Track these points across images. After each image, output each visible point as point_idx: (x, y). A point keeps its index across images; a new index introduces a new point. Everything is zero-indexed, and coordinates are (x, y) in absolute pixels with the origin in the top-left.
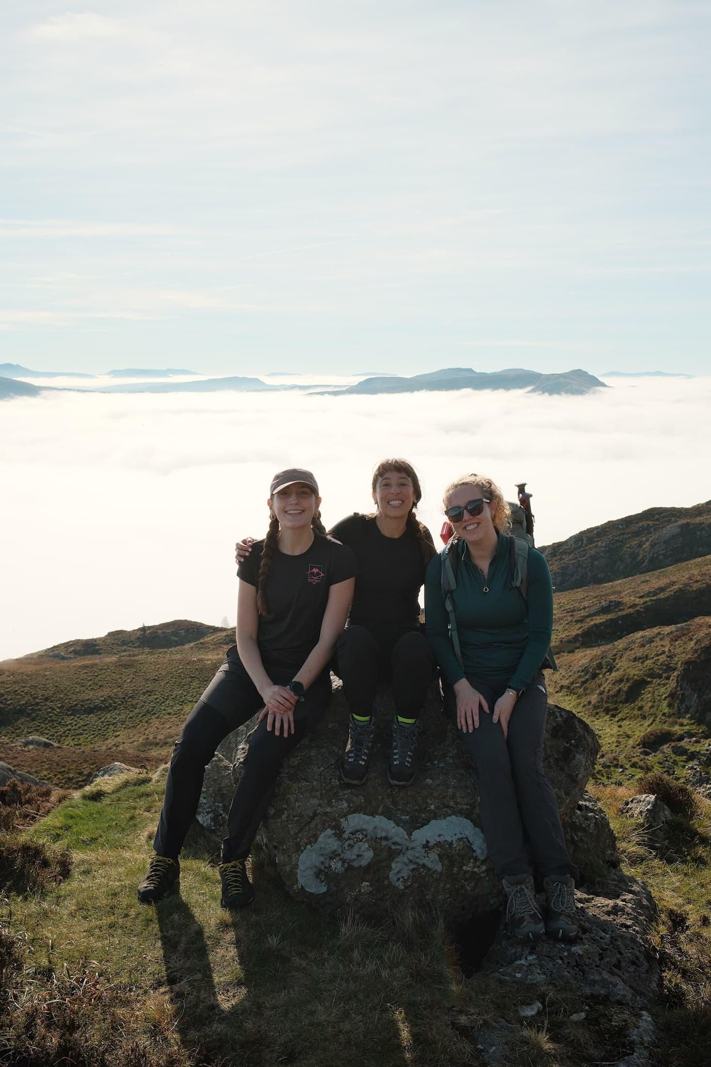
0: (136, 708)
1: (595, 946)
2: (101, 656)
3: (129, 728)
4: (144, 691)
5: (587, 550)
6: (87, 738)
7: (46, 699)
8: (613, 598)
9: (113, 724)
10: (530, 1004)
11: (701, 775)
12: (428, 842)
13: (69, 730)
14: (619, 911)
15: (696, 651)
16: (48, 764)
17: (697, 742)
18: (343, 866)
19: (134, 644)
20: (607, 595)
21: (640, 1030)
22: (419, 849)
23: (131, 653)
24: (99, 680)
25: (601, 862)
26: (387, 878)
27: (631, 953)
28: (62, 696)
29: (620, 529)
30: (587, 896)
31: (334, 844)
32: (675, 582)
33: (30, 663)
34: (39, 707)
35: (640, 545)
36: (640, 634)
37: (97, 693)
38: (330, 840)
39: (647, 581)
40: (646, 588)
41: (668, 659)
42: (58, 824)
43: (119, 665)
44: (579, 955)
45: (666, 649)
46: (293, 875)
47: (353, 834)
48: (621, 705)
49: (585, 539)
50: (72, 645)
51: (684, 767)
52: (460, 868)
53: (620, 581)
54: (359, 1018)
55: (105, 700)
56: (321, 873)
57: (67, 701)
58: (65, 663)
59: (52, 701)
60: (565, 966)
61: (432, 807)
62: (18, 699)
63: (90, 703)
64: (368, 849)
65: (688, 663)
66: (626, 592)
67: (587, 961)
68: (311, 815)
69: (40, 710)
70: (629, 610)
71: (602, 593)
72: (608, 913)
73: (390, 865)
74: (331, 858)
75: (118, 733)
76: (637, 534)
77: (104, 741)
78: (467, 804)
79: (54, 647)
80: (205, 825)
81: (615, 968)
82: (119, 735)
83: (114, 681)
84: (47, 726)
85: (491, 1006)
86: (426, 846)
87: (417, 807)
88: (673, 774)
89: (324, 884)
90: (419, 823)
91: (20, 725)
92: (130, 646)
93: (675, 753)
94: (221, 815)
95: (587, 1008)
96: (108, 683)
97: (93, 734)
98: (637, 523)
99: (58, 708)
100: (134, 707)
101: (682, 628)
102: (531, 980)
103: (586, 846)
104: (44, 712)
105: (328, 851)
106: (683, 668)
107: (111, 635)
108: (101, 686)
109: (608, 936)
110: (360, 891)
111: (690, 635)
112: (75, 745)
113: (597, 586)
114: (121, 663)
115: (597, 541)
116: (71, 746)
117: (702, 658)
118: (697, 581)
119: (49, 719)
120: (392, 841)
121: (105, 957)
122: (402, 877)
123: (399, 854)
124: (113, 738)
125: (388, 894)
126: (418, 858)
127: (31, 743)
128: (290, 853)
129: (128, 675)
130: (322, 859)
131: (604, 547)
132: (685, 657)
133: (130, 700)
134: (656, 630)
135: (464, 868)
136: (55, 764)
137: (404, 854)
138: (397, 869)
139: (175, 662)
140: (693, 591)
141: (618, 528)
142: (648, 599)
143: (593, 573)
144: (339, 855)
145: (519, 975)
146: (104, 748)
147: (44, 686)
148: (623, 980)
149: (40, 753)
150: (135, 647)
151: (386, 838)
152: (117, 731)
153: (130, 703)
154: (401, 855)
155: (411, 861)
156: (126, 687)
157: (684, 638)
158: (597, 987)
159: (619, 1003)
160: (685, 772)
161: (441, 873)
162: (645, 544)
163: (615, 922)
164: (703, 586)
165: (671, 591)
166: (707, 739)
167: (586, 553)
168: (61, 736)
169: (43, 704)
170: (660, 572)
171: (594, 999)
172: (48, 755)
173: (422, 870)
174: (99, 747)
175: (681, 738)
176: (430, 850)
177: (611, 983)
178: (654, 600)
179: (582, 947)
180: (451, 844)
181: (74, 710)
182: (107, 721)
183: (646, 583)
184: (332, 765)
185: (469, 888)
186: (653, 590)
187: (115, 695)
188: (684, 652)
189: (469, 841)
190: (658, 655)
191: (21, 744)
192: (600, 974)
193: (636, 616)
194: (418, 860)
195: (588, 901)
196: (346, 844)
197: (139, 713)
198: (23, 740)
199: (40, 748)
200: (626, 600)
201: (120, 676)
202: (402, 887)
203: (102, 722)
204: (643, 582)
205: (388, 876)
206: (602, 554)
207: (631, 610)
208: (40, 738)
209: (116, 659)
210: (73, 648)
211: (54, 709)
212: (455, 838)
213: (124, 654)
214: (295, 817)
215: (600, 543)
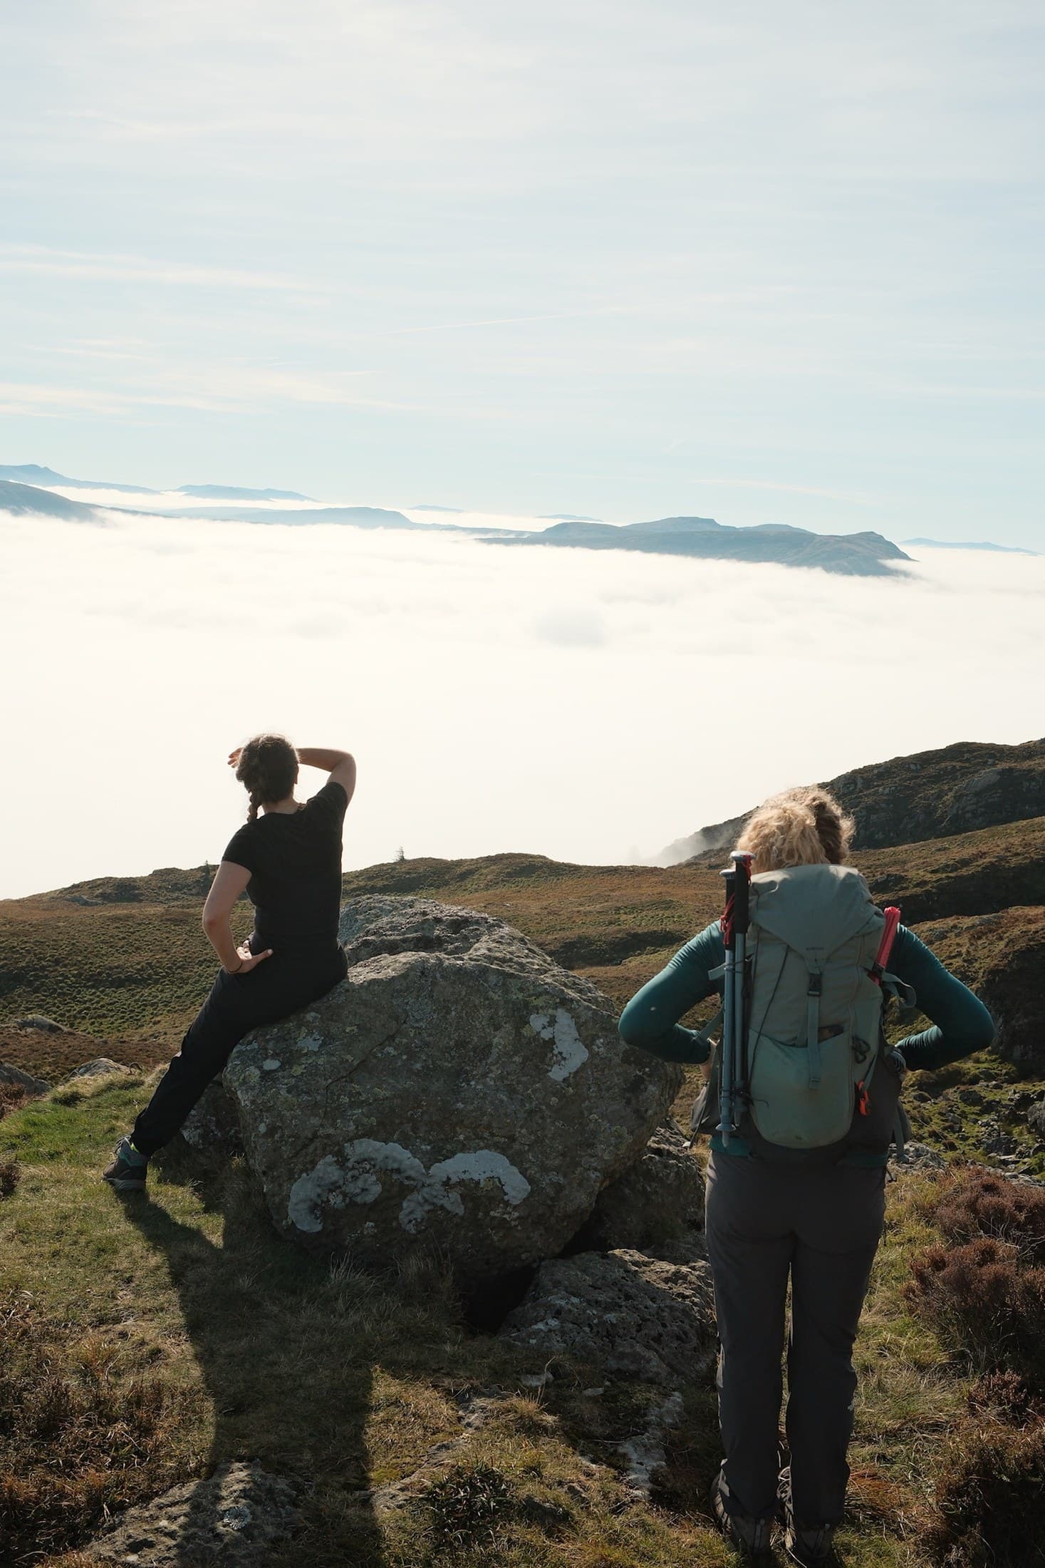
0: (187, 984)
1: (635, 1315)
2: (143, 904)
3: (175, 1012)
4: (201, 959)
5: (861, 797)
6: (112, 1023)
7: (57, 962)
8: (893, 870)
9: (152, 1005)
10: (538, 1374)
11: (999, 1135)
12: (449, 1179)
13: (88, 1008)
14: (681, 1279)
15: (1005, 956)
16: (53, 1057)
17: (997, 1087)
18: (344, 1200)
19: (190, 890)
20: (886, 865)
21: (663, 1410)
22: (438, 1186)
23: (185, 903)
24: (136, 940)
25: (680, 1221)
26: (396, 1218)
27: (678, 1326)
28: (80, 959)
29: (913, 771)
30: (646, 1259)
31: (334, 1174)
32: (985, 853)
33: (37, 908)
34: (46, 973)
35: (939, 795)
36: (929, 925)
37: (132, 958)
38: (329, 1169)
39: (945, 849)
40: (943, 859)
41: (966, 964)
42: (15, 1132)
43: (168, 920)
44: (612, 1323)
45: (964, 950)
46: (282, 1208)
47: (358, 1163)
48: (891, 1027)
49: (860, 781)
50: (99, 885)
51: (976, 1121)
52: (487, 1214)
53: (906, 847)
54: (327, 1373)
55: (142, 969)
56: (318, 1208)
57: (86, 967)
58: (88, 911)
59: (65, 966)
60: (591, 1335)
61: (462, 1137)
62: (16, 958)
63: (120, 973)
64: (375, 1183)
65: (993, 972)
66: (913, 863)
67: (621, 1331)
68: (310, 1136)
69: (46, 977)
70: (915, 889)
71: (878, 863)
72: (666, 1280)
73: (401, 1203)
74: (331, 1191)
75: (158, 1019)
76: (936, 779)
77: (137, 1029)
78: (505, 1137)
79: (74, 886)
80: (191, 1142)
81: (655, 1342)
82: (159, 1022)
83: (157, 943)
84: (56, 1001)
85: (487, 1370)
86: (447, 1183)
87: (442, 1136)
88: (958, 1132)
89: (319, 1221)
90: (442, 1155)
91: (16, 998)
92: (185, 893)
93: (964, 1101)
94: (212, 1132)
95: (607, 1383)
96: (148, 945)
97: (123, 1018)
98: (937, 763)
99: (74, 976)
100: (185, 981)
101: (989, 920)
102: (547, 1347)
103: (660, 1200)
104: (52, 980)
105: (327, 1182)
106: (984, 979)
107: (158, 874)
108: (137, 948)
109: (655, 1306)
110: (362, 1232)
111: (1000, 932)
112: (94, 1031)
113: (872, 851)
114: (168, 917)
115: (876, 786)
116: (89, 1033)
117: (1014, 966)
118: (1017, 854)
119: (59, 991)
120: (406, 1174)
121: (41, 1288)
122: (415, 1219)
123: (413, 1191)
124: (151, 1025)
125: (395, 1239)
126: (436, 1197)
127: (31, 1024)
128: (281, 1181)
129: (179, 935)
130: (319, 1190)
131: (887, 794)
132: (990, 963)
133: (179, 971)
134: (950, 921)
135: (492, 1213)
136: (63, 1057)
137: (418, 1191)
138: (409, 1210)
139: (248, 920)
140: (1009, 868)
141: (909, 769)
142: (944, 876)
143: (868, 833)
144: (340, 1187)
145: (533, 1341)
146: (137, 1038)
147: (54, 943)
148: (660, 1356)
149: (42, 1039)
150: (191, 895)
151: (398, 1171)
152: (156, 1015)
153: (179, 976)
154: (416, 1192)
155: (426, 1201)
156: (175, 953)
157: (990, 935)
158: (626, 1361)
159: (651, 1381)
160: (976, 1129)
161: (462, 1218)
162: (946, 795)
163: (671, 1291)
164: (1025, 861)
165: (979, 866)
166: (1012, 1084)
167: (860, 802)
168: (75, 1017)
169: (51, 969)
170: (965, 837)
171: (621, 1374)
172: (54, 1044)
173: (440, 1212)
174: (129, 1036)
175: (975, 1080)
176: (451, 1188)
177: (643, 1357)
178: (951, 877)
179: (617, 1314)
180: (478, 1183)
181: (96, 981)
182: (144, 1000)
183: (943, 852)
184: (343, 1077)
185: (496, 1238)
186: (952, 862)
187: (158, 962)
188: (989, 956)
189: (500, 1182)
190: (950, 958)
191: (15, 1025)
192: (632, 1346)
193: (925, 899)
194: (435, 1200)
195: (646, 1264)
196: (350, 1174)
197: (191, 992)
198: (19, 1020)
199: (43, 1033)
200: (912, 874)
201: (167, 935)
202: (413, 1232)
203: (135, 1001)
204: (939, 850)
205: (398, 1218)
206: (883, 805)
207: (918, 890)
208: (44, 1018)
209: (163, 910)
210: (101, 891)
211: (67, 977)
212: (483, 1177)
213: (176, 903)
214: (289, 1137)
215: (881, 789)
